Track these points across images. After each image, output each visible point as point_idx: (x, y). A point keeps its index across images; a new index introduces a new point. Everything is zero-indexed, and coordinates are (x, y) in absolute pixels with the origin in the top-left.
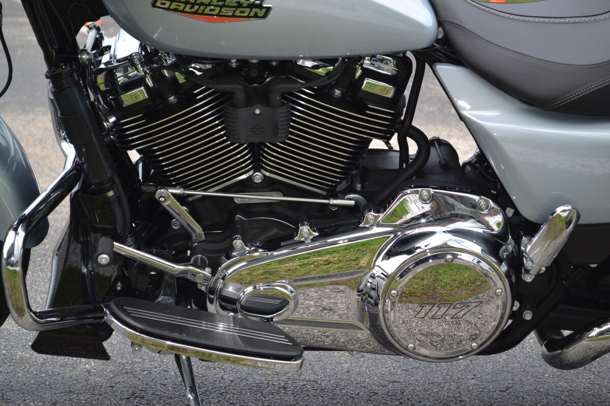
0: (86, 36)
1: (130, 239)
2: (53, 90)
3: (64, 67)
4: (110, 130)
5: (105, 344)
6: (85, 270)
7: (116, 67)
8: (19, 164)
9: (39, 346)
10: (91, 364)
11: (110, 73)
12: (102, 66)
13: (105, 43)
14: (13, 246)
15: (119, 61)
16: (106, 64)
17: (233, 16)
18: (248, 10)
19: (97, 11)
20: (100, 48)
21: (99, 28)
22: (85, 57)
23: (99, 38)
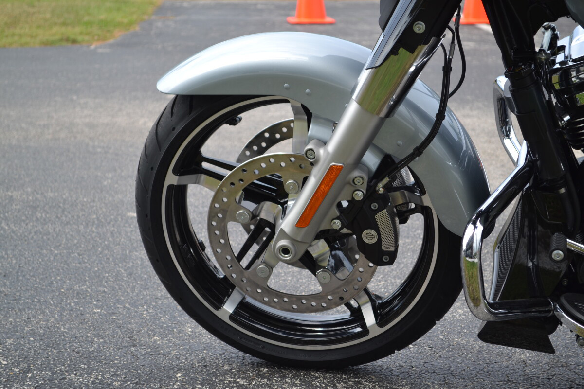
0: (542, 39)
1: (578, 236)
2: (512, 89)
3: (523, 66)
4: (563, 128)
5: (551, 337)
6: (530, 264)
7: (571, 68)
8: (470, 158)
10: (526, 355)
11: (565, 72)
12: (557, 66)
13: (560, 43)
14: (472, 239)
15: (574, 61)
16: (561, 63)
20: (555, 48)
21: (553, 29)
22: (543, 57)
23: (554, 38)
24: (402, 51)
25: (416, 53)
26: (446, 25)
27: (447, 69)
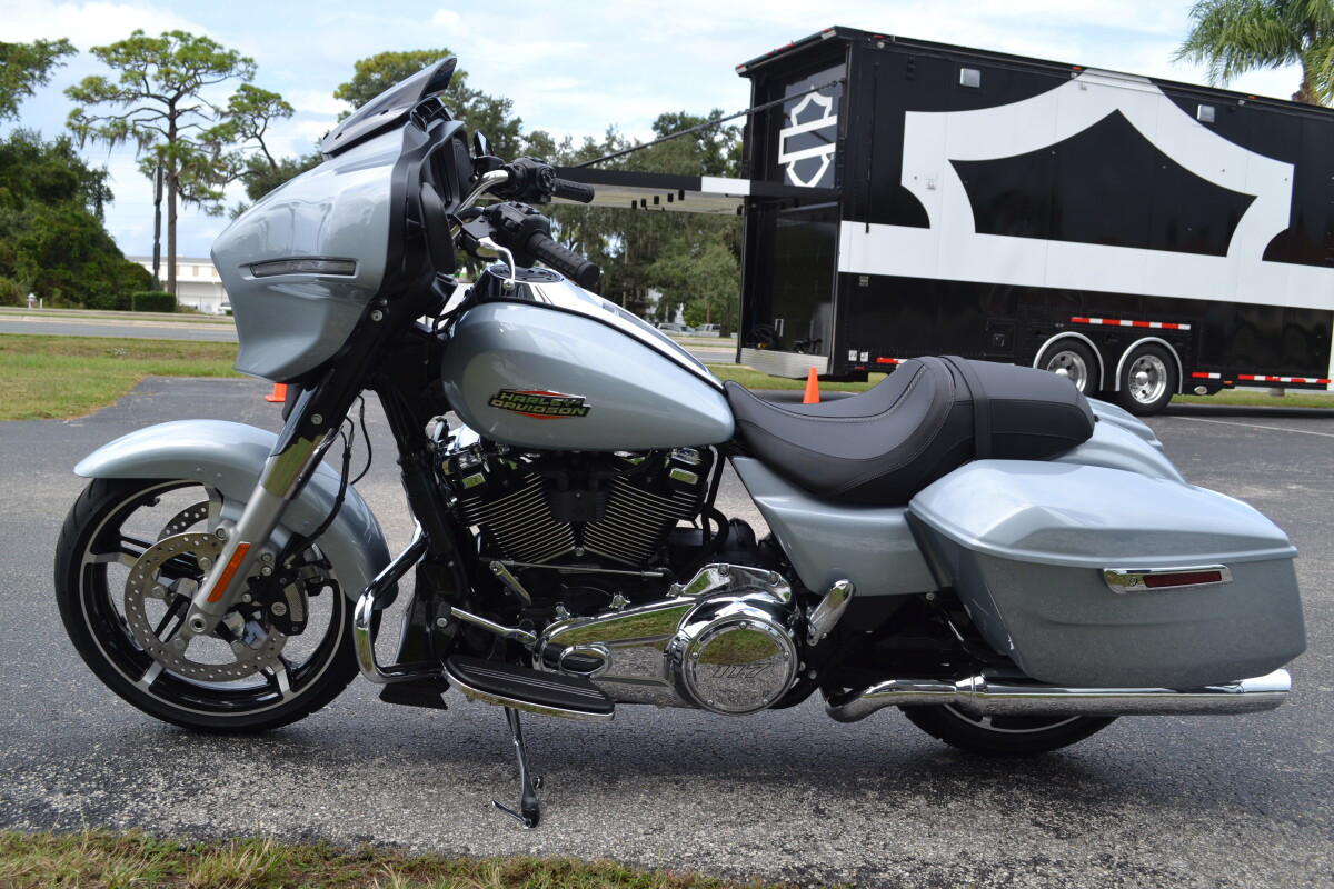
0: (434, 428)
1: (467, 604)
2: (404, 474)
3: (414, 455)
4: (451, 509)
5: (444, 695)
6: (428, 630)
7: (459, 456)
8: (374, 536)
9: (385, 696)
10: (435, 712)
11: (454, 459)
12: (448, 454)
13: (450, 434)
14: (363, 608)
15: (461, 449)
16: (451, 452)
17: (557, 414)
18: (569, 410)
19: (442, 407)
20: (445, 437)
21: (445, 422)
22: (432, 446)
23: (446, 430)
24: (302, 441)
25: (315, 442)
26: (343, 416)
27: (347, 456)
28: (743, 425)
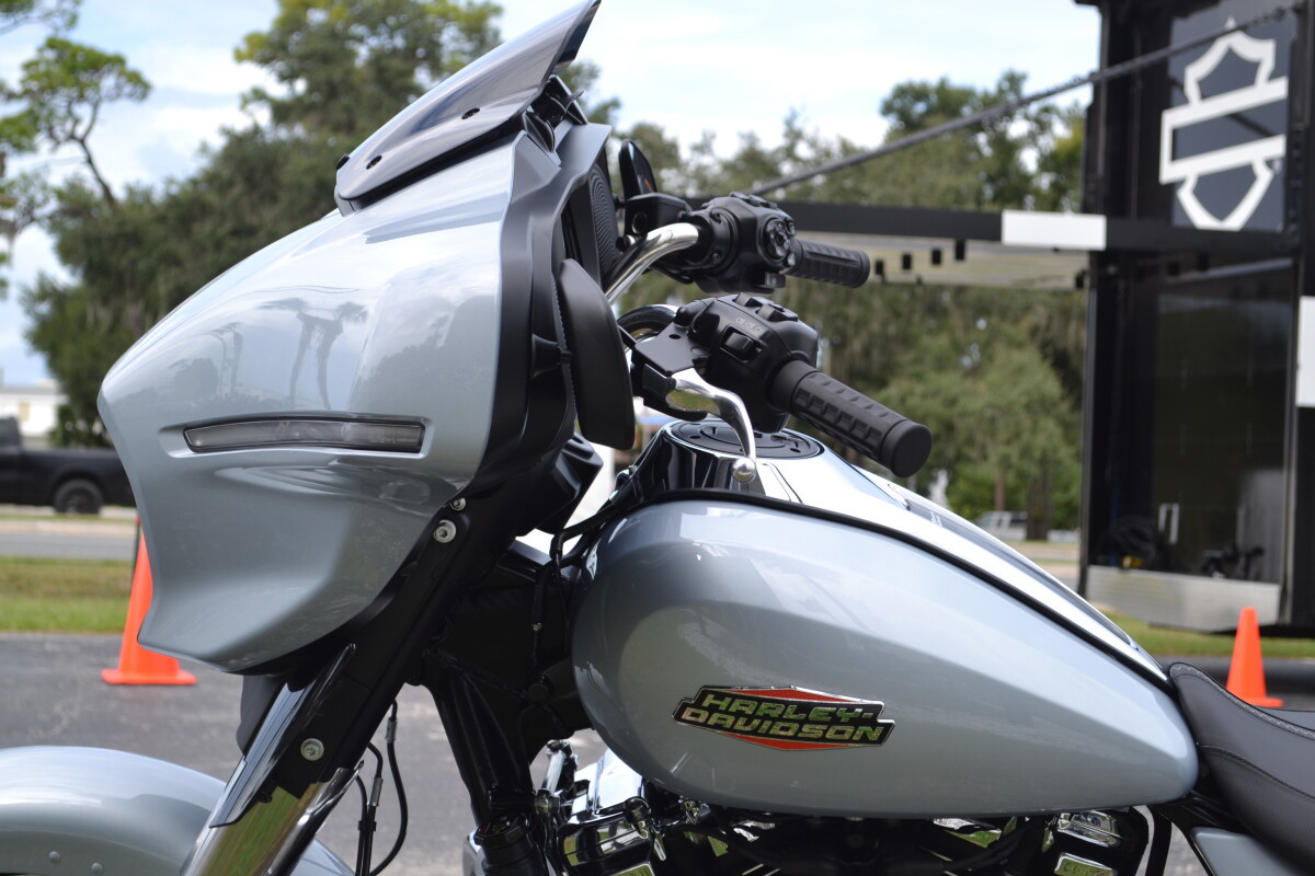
0: (546, 768)
2: (487, 866)
3: (508, 823)
7: (599, 824)
11: (588, 834)
12: (574, 820)
13: (578, 776)
15: (604, 812)
16: (581, 815)
17: (823, 739)
18: (850, 729)
20: (570, 785)
21: (567, 750)
22: (547, 805)
23: (569, 767)
24: (279, 793)
25: (306, 797)
26: (364, 742)
27: (367, 826)
28: (1217, 762)
